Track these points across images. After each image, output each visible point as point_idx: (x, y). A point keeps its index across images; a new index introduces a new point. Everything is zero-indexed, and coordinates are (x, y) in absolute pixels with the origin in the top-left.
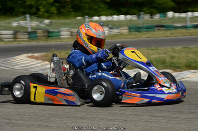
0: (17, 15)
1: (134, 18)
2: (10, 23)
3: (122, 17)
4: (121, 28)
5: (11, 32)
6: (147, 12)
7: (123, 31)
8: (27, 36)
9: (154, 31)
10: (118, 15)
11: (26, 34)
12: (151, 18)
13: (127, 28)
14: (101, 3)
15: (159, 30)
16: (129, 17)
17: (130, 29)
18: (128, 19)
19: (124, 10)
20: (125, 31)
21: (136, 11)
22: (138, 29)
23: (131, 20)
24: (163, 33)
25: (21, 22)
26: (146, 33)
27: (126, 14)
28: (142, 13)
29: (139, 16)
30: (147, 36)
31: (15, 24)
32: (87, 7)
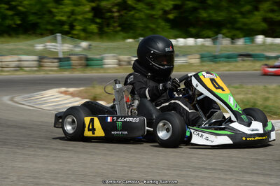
0: (42, 35)
1: (207, 42)
2: (33, 46)
3: (191, 41)
4: (190, 57)
5: (35, 58)
6: (228, 34)
7: (193, 61)
8: (56, 64)
9: (237, 62)
10: (185, 38)
11: (56, 61)
12: (232, 43)
13: (198, 56)
14: (160, 21)
15: (243, 60)
16: (200, 41)
17: (202, 57)
18: (199, 44)
19: (193, 30)
20: (195, 60)
21: (210, 33)
22: (214, 58)
23: (203, 46)
24: (249, 65)
25: (48, 44)
26: (225, 64)
27: (196, 36)
28: (220, 36)
29: (215, 40)
30: (227, 68)
31: (39, 47)
32: (141, 25)
